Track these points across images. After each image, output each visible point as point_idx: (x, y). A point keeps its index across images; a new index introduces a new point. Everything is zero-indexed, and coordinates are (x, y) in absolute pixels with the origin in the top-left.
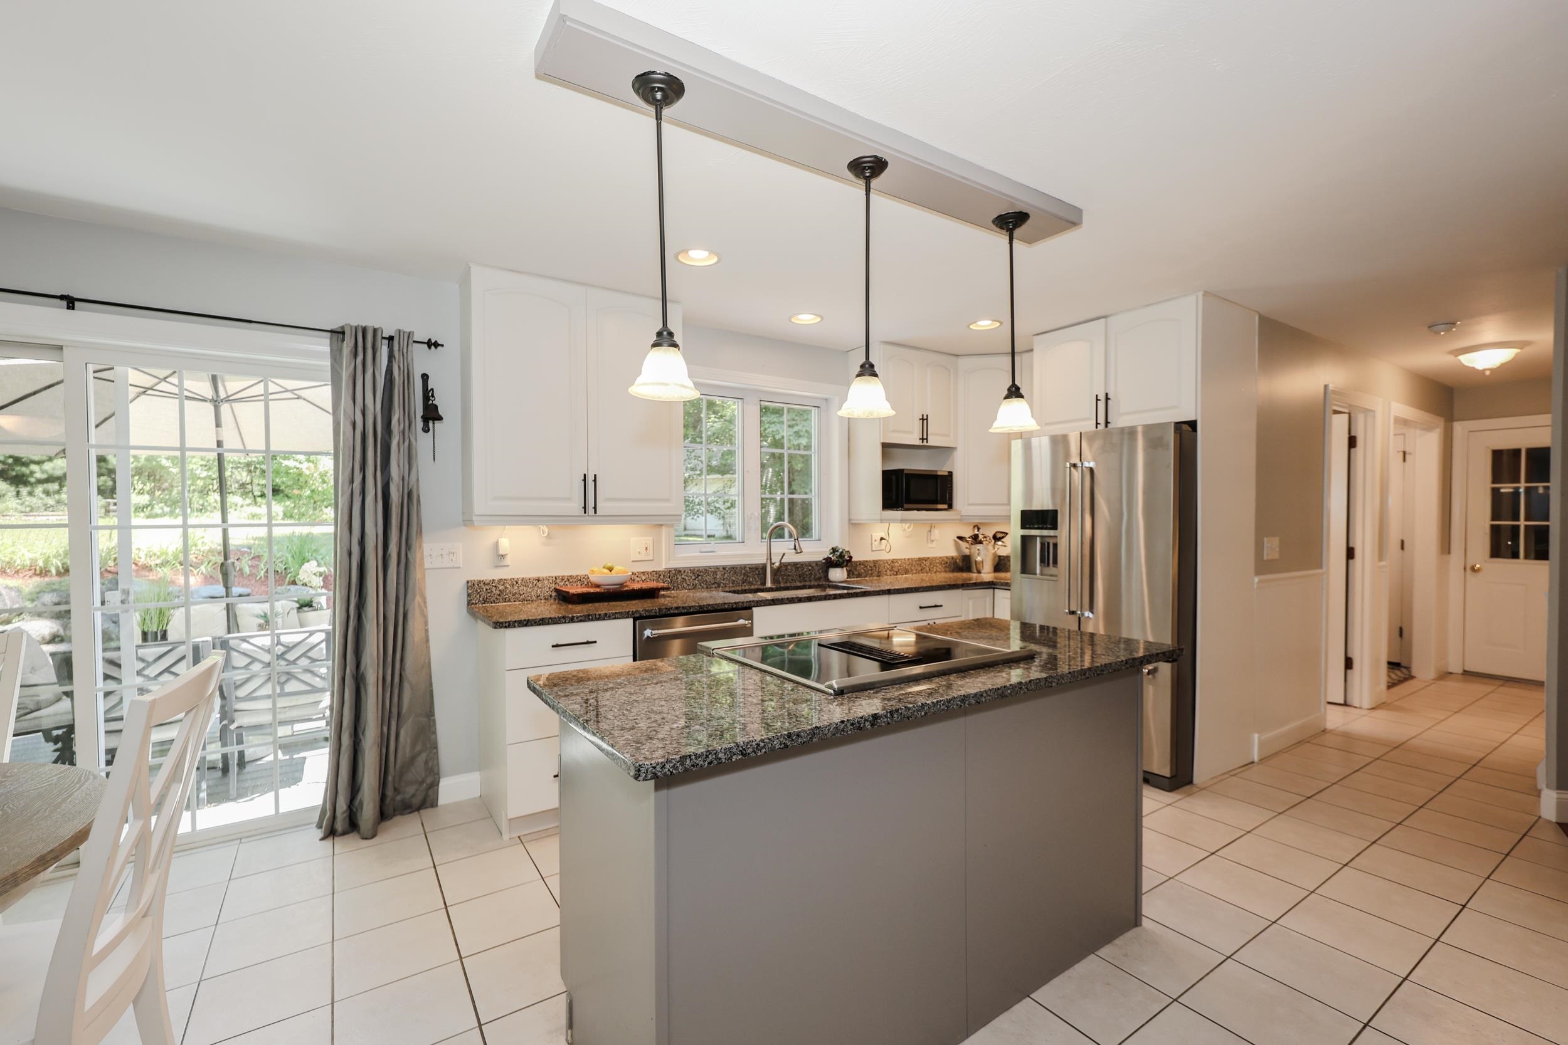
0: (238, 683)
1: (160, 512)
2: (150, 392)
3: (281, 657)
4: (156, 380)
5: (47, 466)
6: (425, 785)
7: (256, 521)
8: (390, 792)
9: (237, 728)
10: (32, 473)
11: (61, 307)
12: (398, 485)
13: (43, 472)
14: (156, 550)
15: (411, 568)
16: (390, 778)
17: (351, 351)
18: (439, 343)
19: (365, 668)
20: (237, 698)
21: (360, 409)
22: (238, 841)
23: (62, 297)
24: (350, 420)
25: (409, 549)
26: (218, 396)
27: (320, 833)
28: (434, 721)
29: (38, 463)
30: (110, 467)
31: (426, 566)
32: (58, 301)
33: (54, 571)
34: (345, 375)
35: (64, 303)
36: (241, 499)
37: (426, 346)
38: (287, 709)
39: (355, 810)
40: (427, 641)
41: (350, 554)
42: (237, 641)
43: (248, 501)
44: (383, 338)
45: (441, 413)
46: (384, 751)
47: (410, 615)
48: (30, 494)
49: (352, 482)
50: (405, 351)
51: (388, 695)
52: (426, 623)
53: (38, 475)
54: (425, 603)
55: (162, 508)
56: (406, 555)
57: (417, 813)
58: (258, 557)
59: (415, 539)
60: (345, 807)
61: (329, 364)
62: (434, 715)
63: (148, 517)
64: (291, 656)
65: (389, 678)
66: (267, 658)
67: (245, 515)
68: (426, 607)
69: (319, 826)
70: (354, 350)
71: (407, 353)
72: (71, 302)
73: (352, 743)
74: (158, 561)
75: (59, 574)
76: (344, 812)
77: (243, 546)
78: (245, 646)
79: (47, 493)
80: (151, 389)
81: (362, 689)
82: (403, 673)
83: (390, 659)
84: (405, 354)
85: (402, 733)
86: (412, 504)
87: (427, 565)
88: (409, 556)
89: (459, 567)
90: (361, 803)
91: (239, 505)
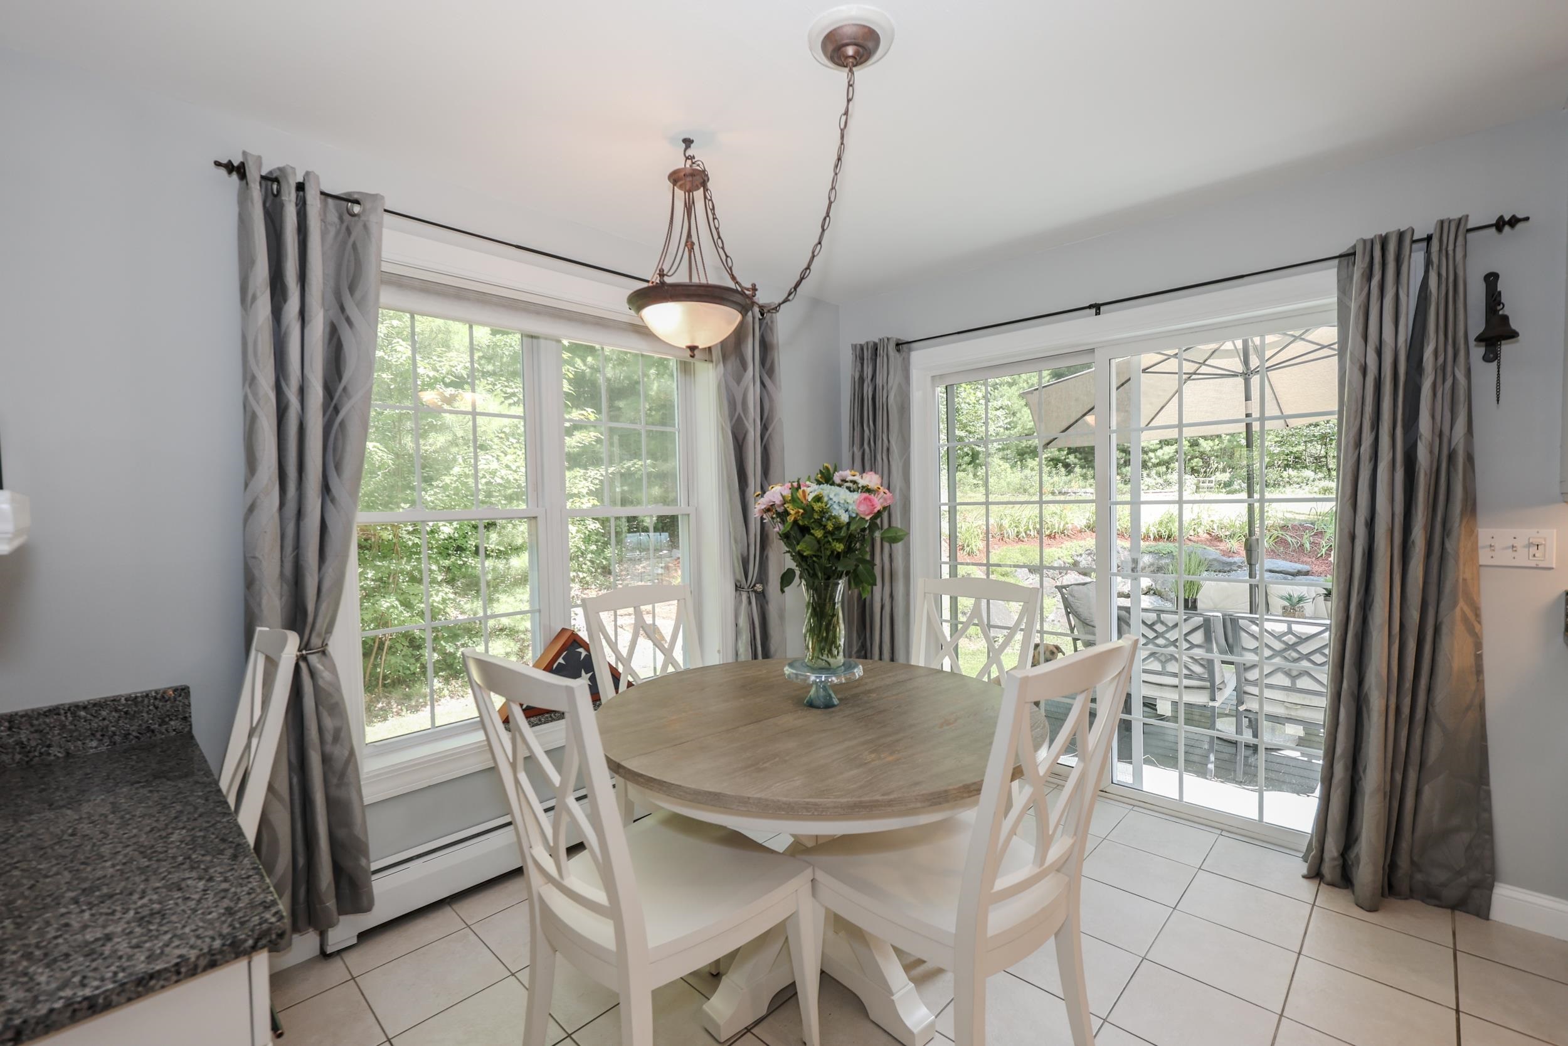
0: (1248, 665)
1: (1238, 487)
2: (1194, 377)
3: (1292, 647)
4: (1198, 365)
5: (1159, 453)
6: (1464, 879)
7: (1327, 496)
8: (1403, 862)
9: (1246, 710)
10: (1150, 459)
11: (1090, 315)
12: (1431, 446)
13: (1157, 457)
14: (1226, 522)
15: (1451, 563)
16: (1405, 845)
17: (1363, 274)
18: (1520, 216)
19: (1370, 687)
20: (1246, 680)
21: (1373, 347)
22: (1219, 832)
23: (1090, 307)
24: (1358, 365)
25: (1448, 536)
26: (1248, 369)
27: (1303, 868)
28: (1488, 794)
29: (1154, 451)
30: (1202, 450)
31: (1482, 561)
32: (1088, 311)
33: (1152, 537)
34: (1354, 306)
35: (1093, 311)
36: (1313, 473)
37: (1493, 230)
38: (1299, 707)
39: (1350, 863)
40: (1479, 670)
41: (1353, 538)
42: (1246, 622)
43: (1320, 475)
44: (1414, 242)
45: (1514, 325)
46: (1396, 805)
47: (1445, 630)
48: (1148, 475)
49: (1358, 444)
50: (1451, 248)
51: (1404, 733)
52: (1478, 645)
53: (1154, 461)
54: (1478, 616)
55: (1240, 485)
56: (1443, 543)
57: (1449, 911)
58: (1320, 534)
59: (1458, 520)
60: (1335, 854)
61: (1336, 299)
62: (1488, 784)
63: (1228, 493)
64: (1305, 649)
65: (1406, 710)
66: (1278, 646)
67: (1316, 489)
68: (1479, 622)
69: (1305, 860)
70: (1368, 271)
71: (1454, 250)
72: (1097, 308)
73: (1349, 778)
74: (1228, 533)
75: (1155, 539)
76: (1334, 859)
77: (1305, 521)
78: (1255, 629)
79: (1159, 475)
80: (1195, 373)
81: (1365, 715)
82: (1430, 709)
83: (1408, 684)
84: (1451, 252)
85: (1427, 791)
86: (1456, 470)
87: (1484, 558)
88: (1448, 545)
89: (1551, 569)
90: (1357, 856)
91: (1311, 479)
